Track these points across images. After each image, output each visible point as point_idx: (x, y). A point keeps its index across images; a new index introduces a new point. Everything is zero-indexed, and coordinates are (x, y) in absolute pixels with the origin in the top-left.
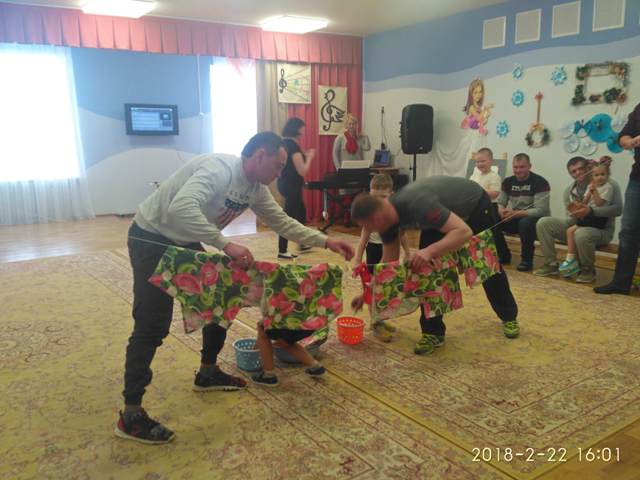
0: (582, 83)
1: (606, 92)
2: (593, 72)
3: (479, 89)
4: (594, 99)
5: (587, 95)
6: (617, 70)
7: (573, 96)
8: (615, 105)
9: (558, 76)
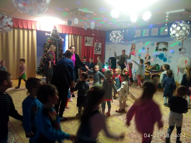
0: (158, 46)
1: (163, 48)
2: (160, 44)
3: (134, 46)
4: (160, 50)
5: (159, 49)
6: (166, 44)
7: (156, 49)
8: (165, 51)
9: (153, 44)
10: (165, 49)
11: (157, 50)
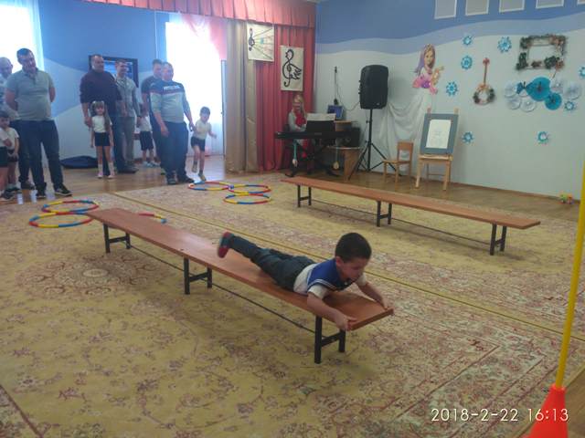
0: (526, 51)
1: (546, 59)
2: (535, 42)
4: (536, 65)
5: (529, 61)
6: (557, 41)
7: (517, 61)
8: (553, 70)
9: (505, 44)
10: (553, 63)
11: (522, 64)
